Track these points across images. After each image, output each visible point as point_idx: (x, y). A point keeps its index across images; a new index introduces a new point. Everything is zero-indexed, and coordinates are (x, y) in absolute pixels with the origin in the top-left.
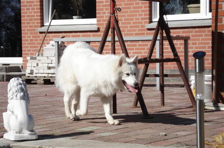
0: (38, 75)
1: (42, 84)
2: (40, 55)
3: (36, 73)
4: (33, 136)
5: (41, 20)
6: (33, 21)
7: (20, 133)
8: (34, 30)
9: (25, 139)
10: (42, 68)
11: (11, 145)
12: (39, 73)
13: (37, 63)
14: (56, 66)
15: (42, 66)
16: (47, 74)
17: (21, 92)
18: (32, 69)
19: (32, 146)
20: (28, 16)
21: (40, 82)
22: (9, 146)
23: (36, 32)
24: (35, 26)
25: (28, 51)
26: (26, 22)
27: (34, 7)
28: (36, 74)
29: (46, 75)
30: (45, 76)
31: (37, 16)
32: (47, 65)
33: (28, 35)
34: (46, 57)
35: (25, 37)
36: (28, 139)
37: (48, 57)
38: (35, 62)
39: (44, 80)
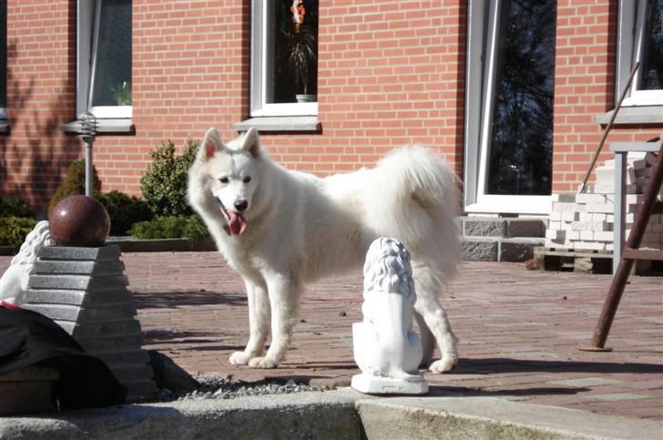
0: (578, 246)
1: (588, 271)
2: (589, 191)
3: (572, 241)
4: (415, 385)
5: (607, 91)
6: (587, 95)
7: (383, 376)
8: (588, 119)
9: (396, 390)
10: (590, 228)
11: (357, 404)
12: (580, 241)
13: (577, 211)
14: (615, 220)
15: (589, 219)
16: (603, 245)
17: (392, 274)
18: (563, 229)
19: (402, 407)
20: (573, 80)
21: (582, 265)
22: (353, 404)
23: (592, 124)
24: (592, 109)
25: (567, 179)
26: (567, 96)
27: (591, 55)
28: (572, 244)
29: (600, 247)
30: (596, 249)
31: (598, 79)
32: (602, 217)
33: (569, 134)
34: (602, 194)
35: (561, 139)
36: (402, 391)
37: (605, 196)
38: (571, 208)
39: (593, 260)
